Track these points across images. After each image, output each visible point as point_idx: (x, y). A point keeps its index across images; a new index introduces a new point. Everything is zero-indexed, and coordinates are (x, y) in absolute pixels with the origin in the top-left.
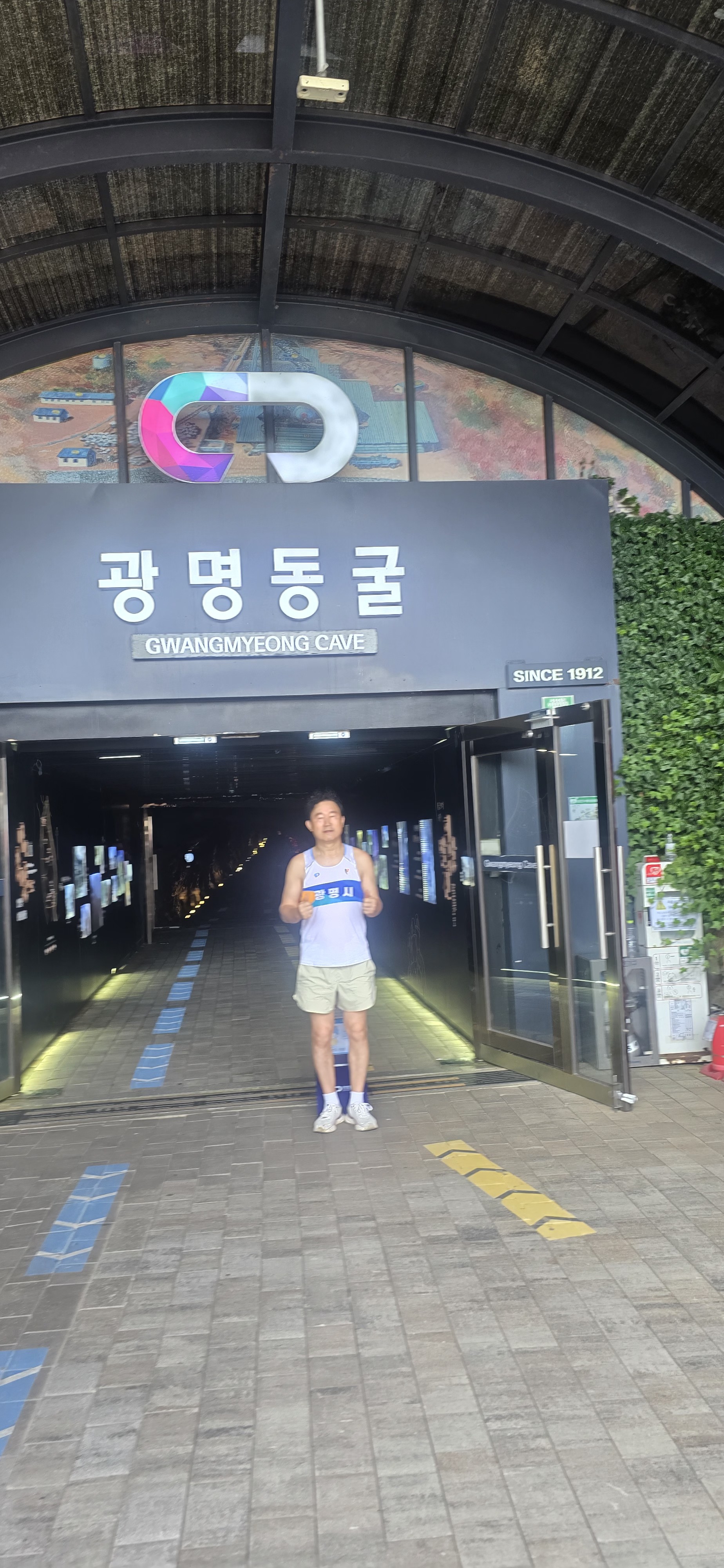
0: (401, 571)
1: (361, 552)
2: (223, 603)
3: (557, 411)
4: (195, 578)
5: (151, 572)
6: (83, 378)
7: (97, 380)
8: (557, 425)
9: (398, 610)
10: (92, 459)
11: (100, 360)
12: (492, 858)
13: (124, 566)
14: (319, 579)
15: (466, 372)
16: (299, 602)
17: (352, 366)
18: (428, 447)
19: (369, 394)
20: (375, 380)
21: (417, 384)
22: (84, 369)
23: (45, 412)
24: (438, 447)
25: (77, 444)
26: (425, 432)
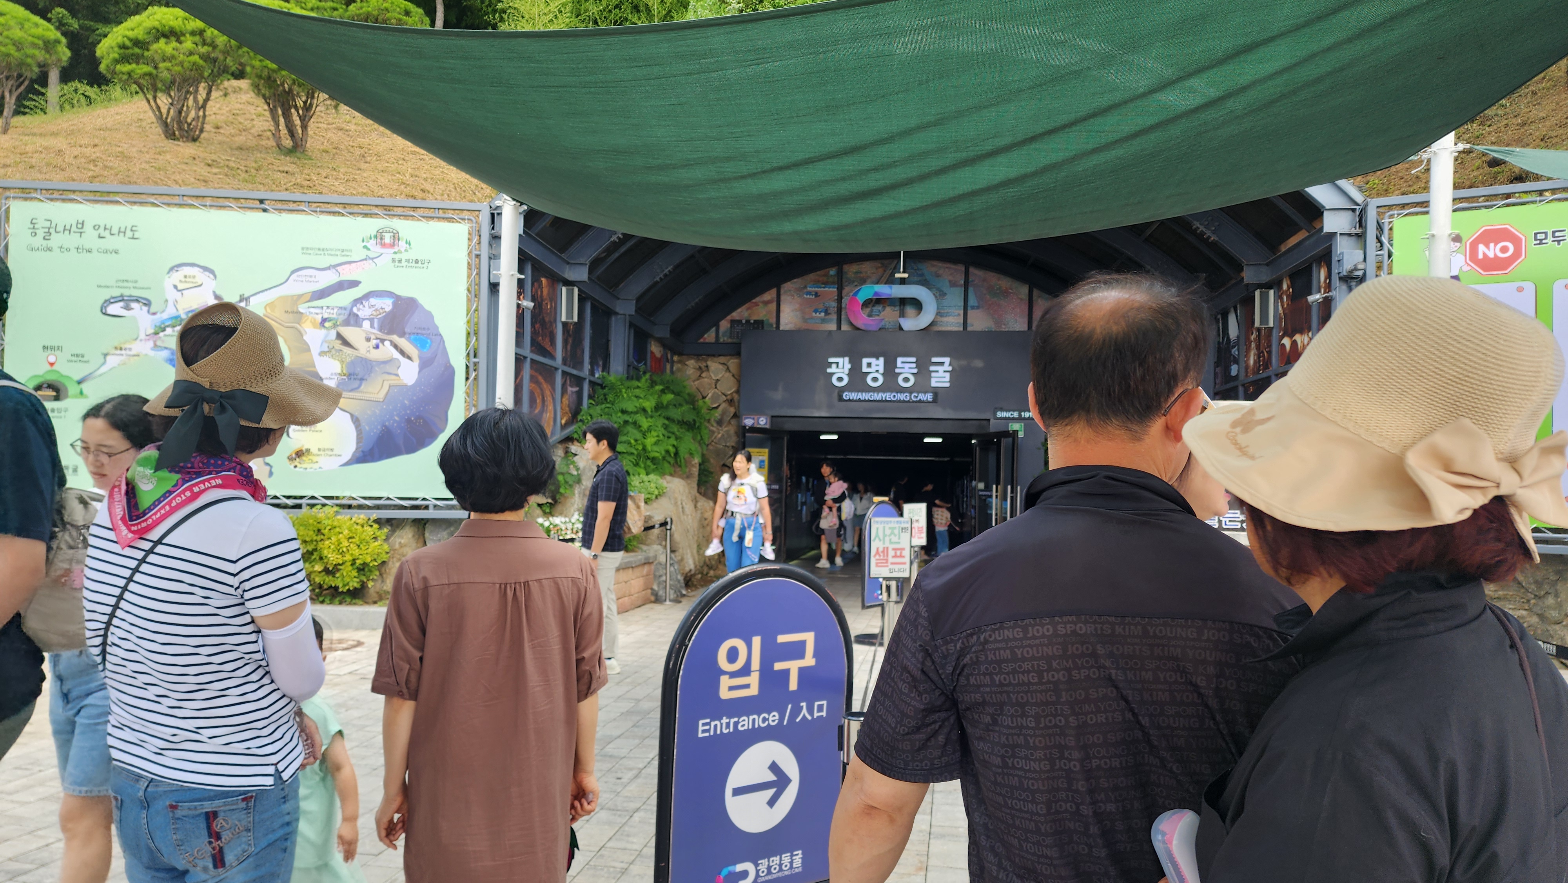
0: (950, 369)
1: (934, 360)
2: (875, 379)
3: (1036, 292)
4: (865, 369)
5: (848, 366)
6: (825, 279)
7: (831, 280)
8: (1034, 298)
9: (948, 385)
10: (827, 312)
11: (833, 272)
12: (981, 490)
13: (837, 364)
14: (915, 371)
15: (992, 274)
16: (906, 380)
17: (941, 272)
18: (973, 308)
19: (948, 284)
20: (951, 278)
21: (970, 280)
22: (826, 275)
23: (809, 293)
24: (978, 308)
25: (821, 306)
26: (972, 301)
